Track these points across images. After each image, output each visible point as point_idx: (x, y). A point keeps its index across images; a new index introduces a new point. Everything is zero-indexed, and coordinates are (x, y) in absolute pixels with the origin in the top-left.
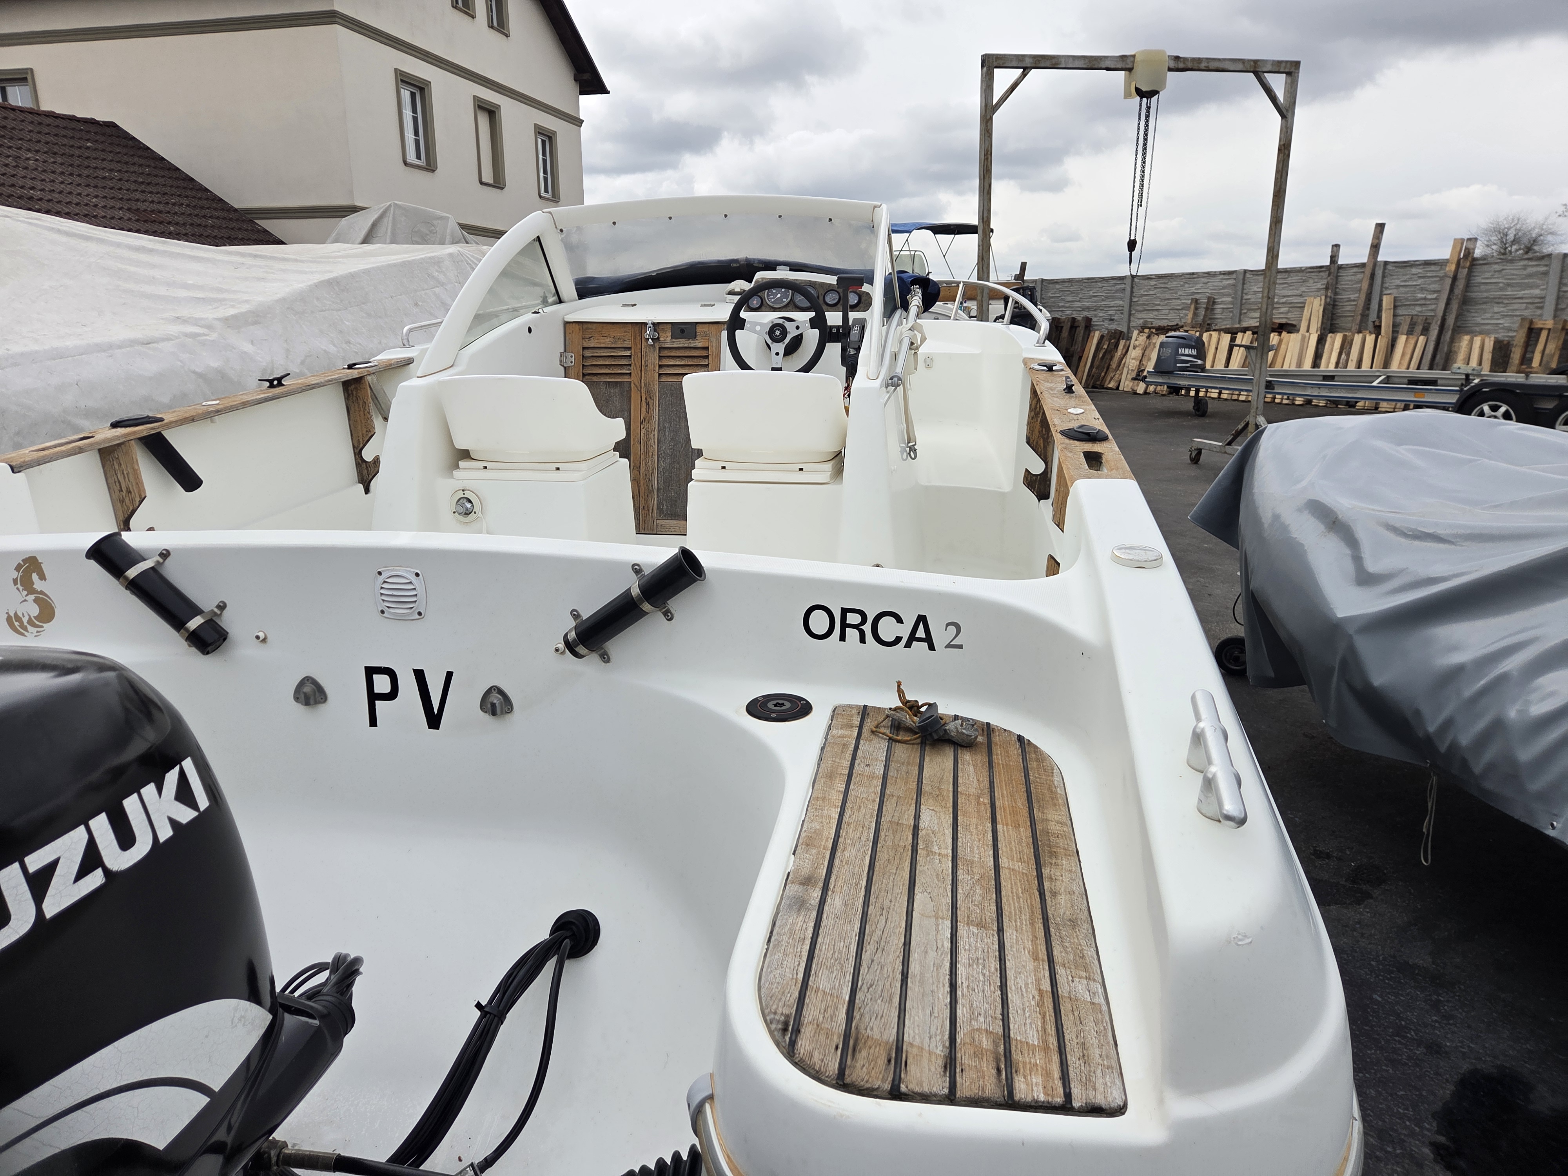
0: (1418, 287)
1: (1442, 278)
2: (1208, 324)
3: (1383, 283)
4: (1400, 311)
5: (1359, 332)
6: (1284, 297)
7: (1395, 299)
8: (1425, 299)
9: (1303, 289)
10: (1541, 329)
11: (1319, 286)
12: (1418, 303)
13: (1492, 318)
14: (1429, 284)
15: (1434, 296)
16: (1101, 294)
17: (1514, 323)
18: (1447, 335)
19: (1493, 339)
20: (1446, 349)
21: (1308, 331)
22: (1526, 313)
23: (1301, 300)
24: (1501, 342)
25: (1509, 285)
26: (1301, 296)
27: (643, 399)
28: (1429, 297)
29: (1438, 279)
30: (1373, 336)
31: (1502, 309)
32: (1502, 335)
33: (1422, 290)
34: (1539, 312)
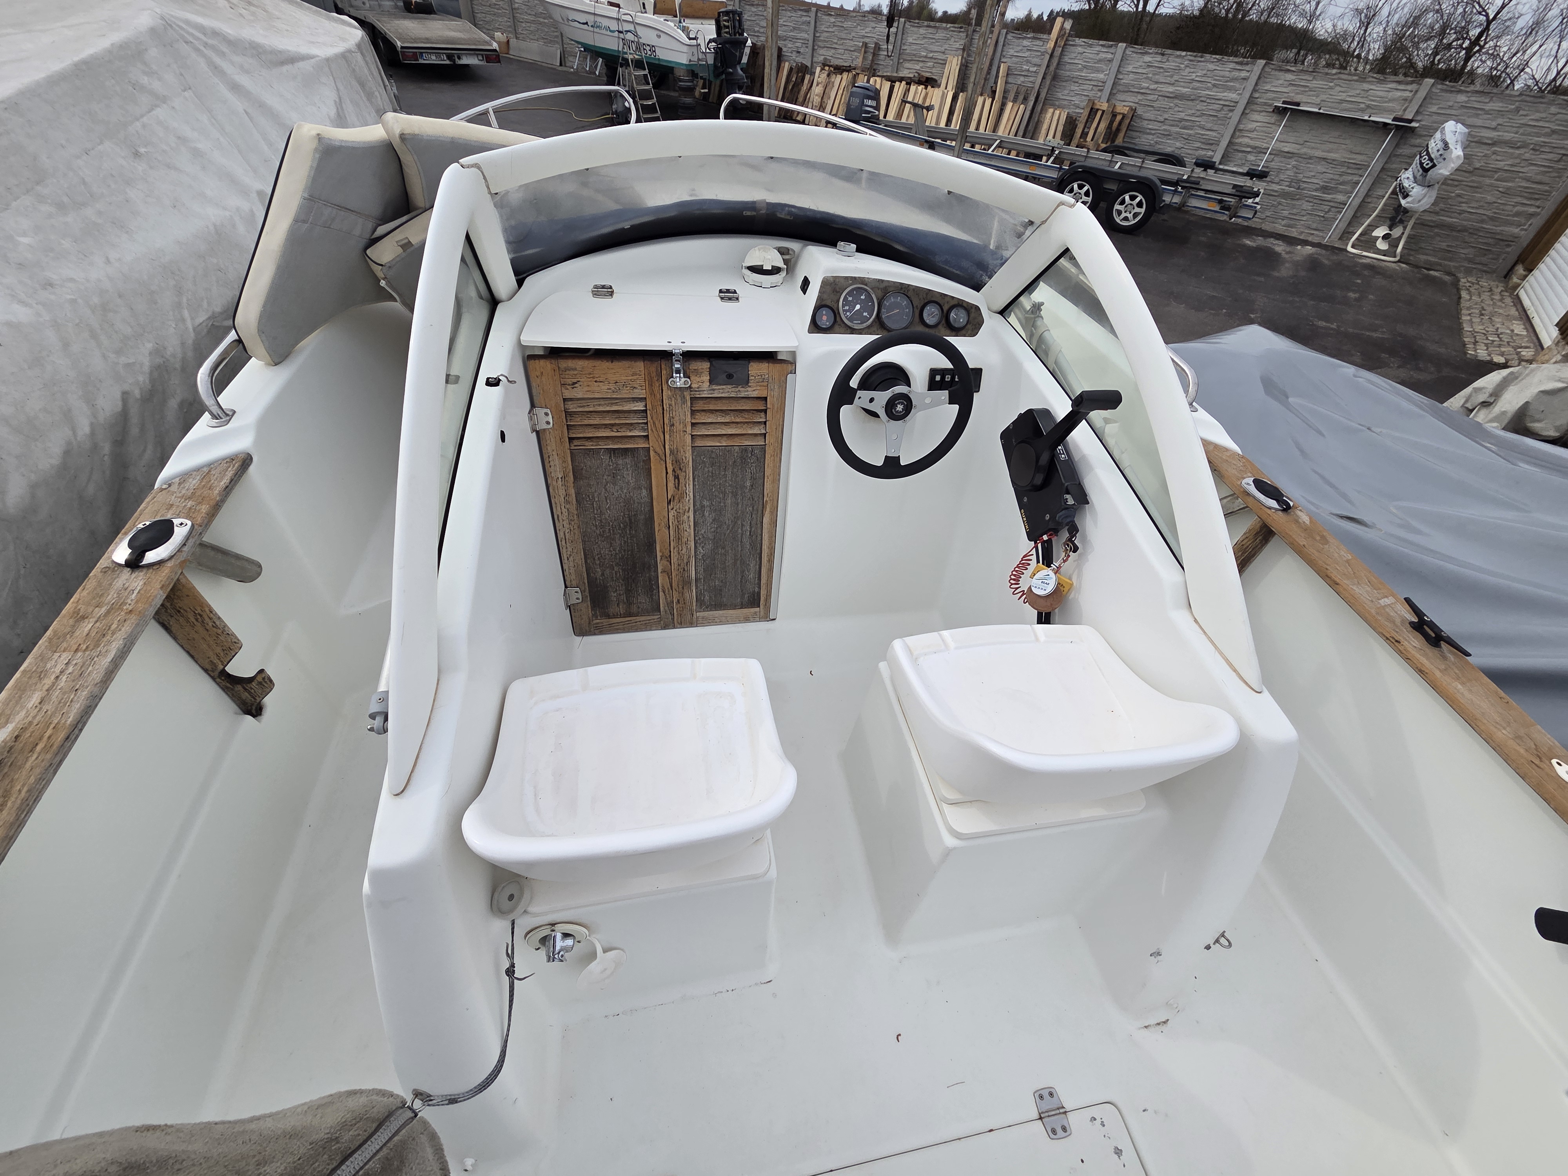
0: (1025, 59)
1: (1043, 54)
2: (874, 70)
3: (1002, 51)
4: (1010, 80)
5: (981, 95)
6: (932, 52)
7: (1009, 69)
8: (1028, 71)
9: (946, 46)
10: (1098, 110)
11: (957, 45)
12: (1023, 73)
13: (1068, 95)
14: (1033, 57)
15: (1034, 69)
16: (790, 24)
17: (1082, 101)
18: (1039, 108)
19: (1066, 113)
20: (1036, 119)
21: (946, 88)
22: (1091, 94)
23: (944, 57)
24: (1071, 117)
25: (1085, 67)
26: (944, 53)
27: (670, 471)
28: (1031, 69)
29: (1040, 54)
30: (991, 99)
31: (1076, 88)
32: (1073, 111)
33: (1028, 62)
34: (1100, 94)
